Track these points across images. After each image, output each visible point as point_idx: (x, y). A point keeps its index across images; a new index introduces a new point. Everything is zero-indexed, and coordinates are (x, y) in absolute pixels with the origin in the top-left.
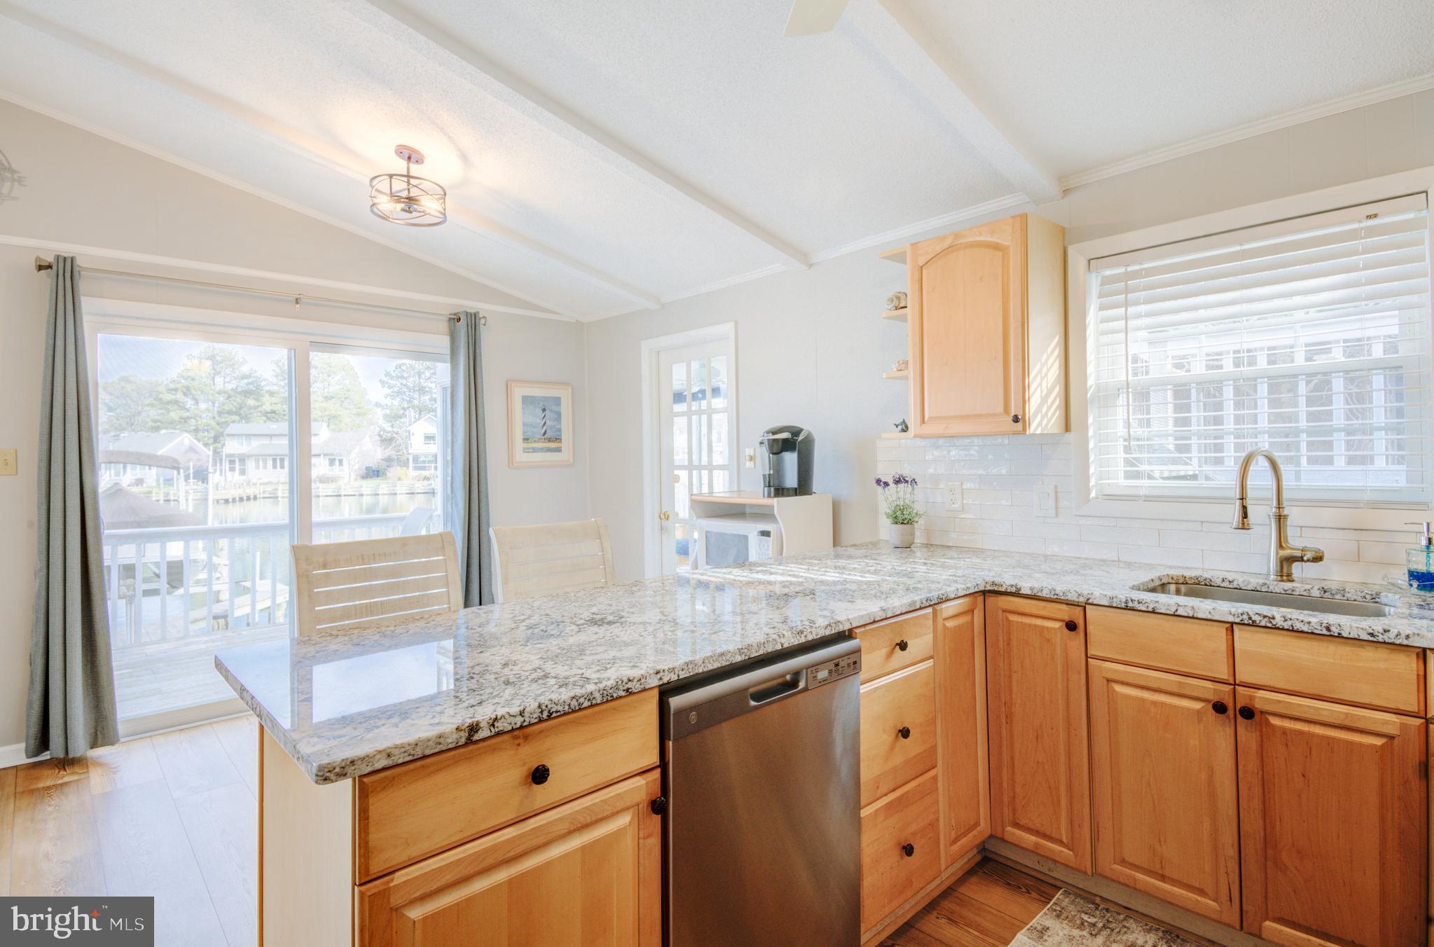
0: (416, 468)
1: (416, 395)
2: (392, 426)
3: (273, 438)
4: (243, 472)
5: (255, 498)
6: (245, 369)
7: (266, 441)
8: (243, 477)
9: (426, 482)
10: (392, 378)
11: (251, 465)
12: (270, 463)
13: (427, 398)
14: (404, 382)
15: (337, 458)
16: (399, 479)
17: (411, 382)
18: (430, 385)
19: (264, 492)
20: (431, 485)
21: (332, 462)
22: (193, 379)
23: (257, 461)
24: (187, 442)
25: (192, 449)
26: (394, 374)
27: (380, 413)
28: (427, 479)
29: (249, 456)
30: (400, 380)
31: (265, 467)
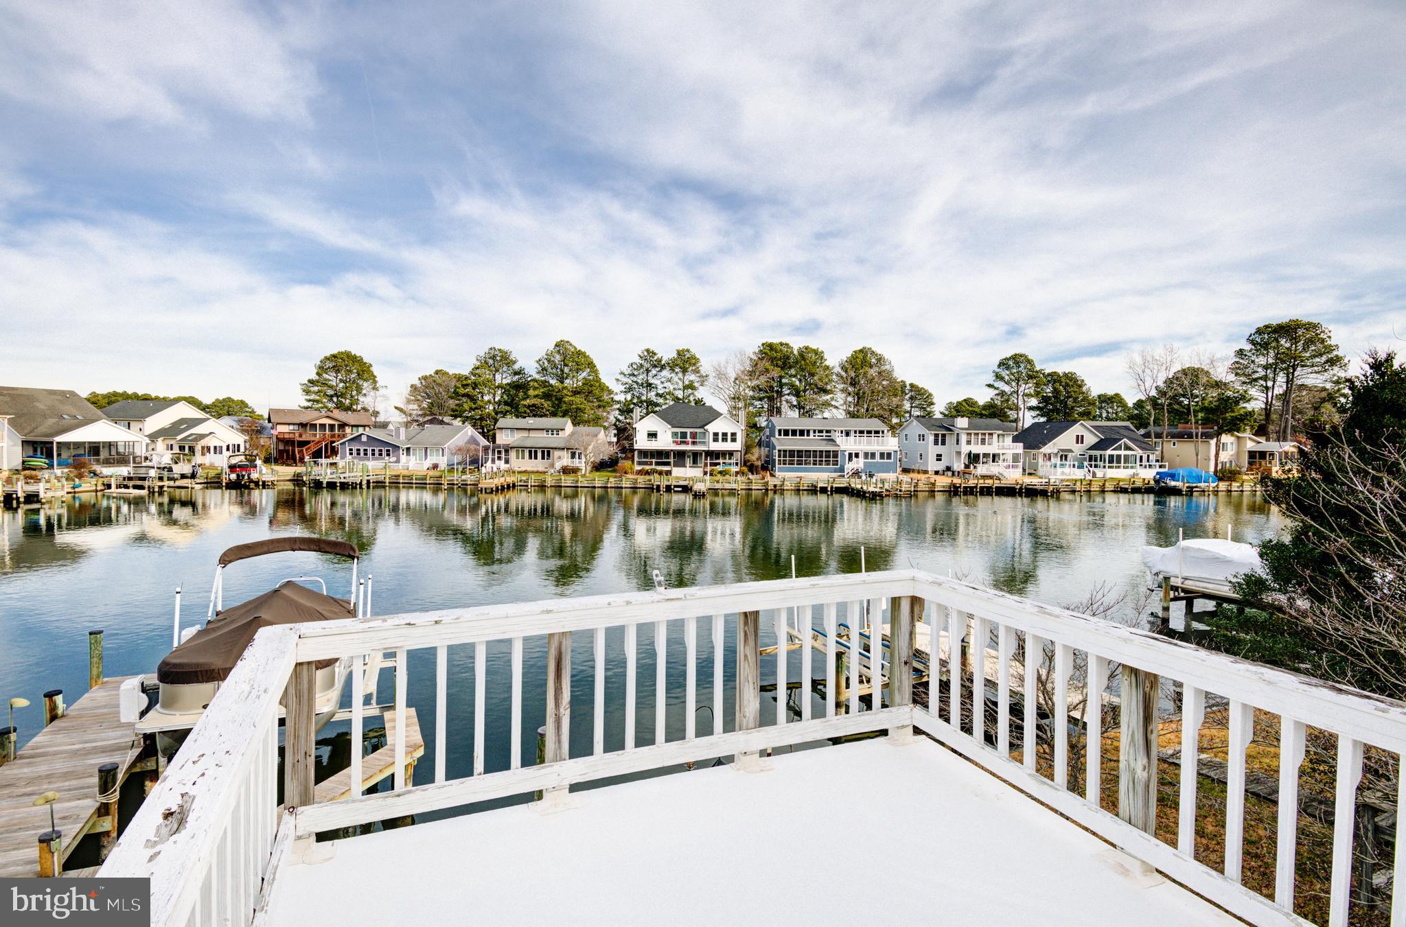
0: (639, 463)
1: (644, 391)
3: (531, 432)
4: (507, 462)
5: (514, 486)
6: (516, 367)
7: (525, 434)
8: (508, 466)
9: (647, 477)
10: (625, 375)
11: (513, 454)
12: (527, 454)
14: (635, 379)
15: (577, 452)
16: (626, 473)
17: (640, 379)
18: (656, 382)
19: (521, 481)
20: (650, 480)
21: (573, 456)
22: (480, 376)
23: (517, 451)
24: (470, 434)
25: (473, 441)
26: (626, 373)
28: (647, 473)
29: (511, 448)
30: (631, 377)
31: (523, 458)
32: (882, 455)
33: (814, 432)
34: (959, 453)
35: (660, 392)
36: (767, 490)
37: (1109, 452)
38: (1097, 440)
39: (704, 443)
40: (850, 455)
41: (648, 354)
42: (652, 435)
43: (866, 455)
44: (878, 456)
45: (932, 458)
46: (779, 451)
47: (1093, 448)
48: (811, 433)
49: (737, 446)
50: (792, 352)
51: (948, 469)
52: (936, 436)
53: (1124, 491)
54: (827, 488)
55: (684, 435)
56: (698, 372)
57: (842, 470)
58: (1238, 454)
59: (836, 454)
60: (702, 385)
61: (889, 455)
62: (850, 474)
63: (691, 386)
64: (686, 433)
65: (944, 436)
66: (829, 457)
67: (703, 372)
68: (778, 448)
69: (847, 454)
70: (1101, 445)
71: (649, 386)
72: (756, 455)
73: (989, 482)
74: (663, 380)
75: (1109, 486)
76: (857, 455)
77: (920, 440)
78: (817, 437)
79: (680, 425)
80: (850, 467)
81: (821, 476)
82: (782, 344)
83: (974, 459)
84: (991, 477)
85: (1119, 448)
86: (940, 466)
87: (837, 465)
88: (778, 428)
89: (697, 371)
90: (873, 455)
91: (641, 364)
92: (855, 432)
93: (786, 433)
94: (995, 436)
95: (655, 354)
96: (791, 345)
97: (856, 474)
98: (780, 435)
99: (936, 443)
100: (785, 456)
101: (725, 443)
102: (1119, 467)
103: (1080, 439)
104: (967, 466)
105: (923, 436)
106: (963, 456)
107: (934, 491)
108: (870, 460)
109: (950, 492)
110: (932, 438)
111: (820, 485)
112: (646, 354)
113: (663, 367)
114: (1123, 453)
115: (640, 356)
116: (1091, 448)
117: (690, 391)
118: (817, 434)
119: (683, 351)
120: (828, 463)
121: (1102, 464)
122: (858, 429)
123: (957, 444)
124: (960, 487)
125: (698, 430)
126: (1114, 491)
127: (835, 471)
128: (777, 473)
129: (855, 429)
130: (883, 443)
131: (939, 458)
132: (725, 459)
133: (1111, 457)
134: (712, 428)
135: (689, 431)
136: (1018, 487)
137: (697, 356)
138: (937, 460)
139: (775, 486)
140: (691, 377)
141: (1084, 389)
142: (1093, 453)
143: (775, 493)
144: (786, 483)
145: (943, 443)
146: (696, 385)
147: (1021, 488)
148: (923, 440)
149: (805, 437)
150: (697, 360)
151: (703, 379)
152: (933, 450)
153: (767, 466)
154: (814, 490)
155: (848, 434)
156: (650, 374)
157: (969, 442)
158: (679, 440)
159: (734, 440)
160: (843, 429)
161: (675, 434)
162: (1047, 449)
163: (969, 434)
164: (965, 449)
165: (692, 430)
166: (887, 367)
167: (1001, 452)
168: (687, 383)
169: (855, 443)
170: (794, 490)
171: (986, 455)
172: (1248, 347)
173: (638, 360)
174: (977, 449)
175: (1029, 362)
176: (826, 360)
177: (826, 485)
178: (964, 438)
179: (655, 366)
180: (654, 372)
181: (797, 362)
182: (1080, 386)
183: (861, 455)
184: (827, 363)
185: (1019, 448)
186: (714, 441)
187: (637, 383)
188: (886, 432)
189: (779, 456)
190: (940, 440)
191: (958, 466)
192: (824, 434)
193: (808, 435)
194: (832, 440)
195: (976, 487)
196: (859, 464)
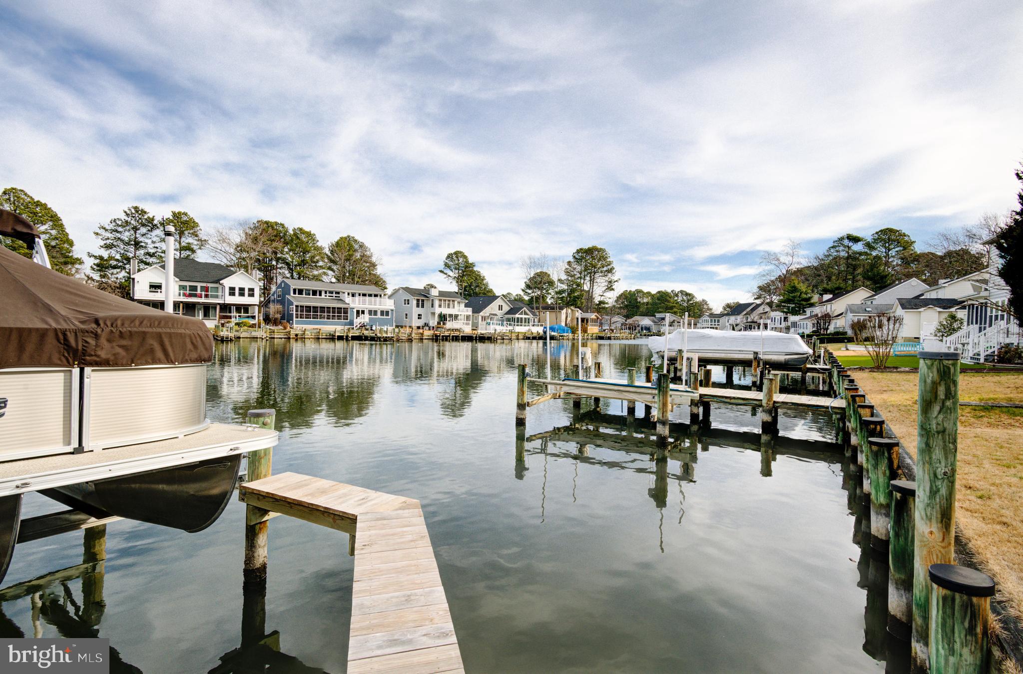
1: (132, 249)
2: (102, 276)
10: (106, 230)
13: (142, 252)
14: (118, 235)
17: (126, 236)
18: (147, 241)
26: (108, 228)
27: (90, 262)
30: (114, 233)
32: (382, 313)
33: (326, 293)
34: (433, 314)
35: (152, 251)
36: (289, 338)
37: (517, 316)
38: (509, 309)
39: (217, 297)
40: (358, 312)
41: (137, 212)
42: (155, 287)
43: (370, 312)
44: (379, 313)
45: (415, 316)
46: (297, 306)
47: (508, 313)
48: (323, 293)
49: (256, 300)
50: (287, 231)
51: (426, 325)
52: (418, 300)
53: (528, 338)
54: (343, 336)
55: (194, 288)
56: (197, 236)
57: (351, 323)
58: (572, 319)
59: (346, 311)
60: (200, 248)
61: (387, 313)
62: (358, 326)
63: (188, 248)
64: (197, 287)
65: (423, 301)
66: (341, 313)
67: (202, 236)
68: (295, 303)
69: (355, 311)
70: (512, 311)
71: (137, 245)
72: (274, 309)
73: (457, 334)
74: (155, 239)
75: (521, 337)
76: (363, 312)
77: (405, 304)
78: (328, 297)
79: (189, 279)
80: (357, 321)
81: (337, 328)
82: (276, 223)
83: (443, 318)
84: (456, 330)
85: (521, 314)
86: (420, 323)
87: (347, 319)
88: (294, 287)
89: (195, 235)
90: (375, 312)
91: (127, 222)
92: (359, 295)
93: (300, 292)
94: (456, 303)
95: (145, 212)
96: (286, 226)
97: (363, 326)
98: (295, 293)
99: (418, 306)
100: (302, 311)
101: (242, 298)
102: (521, 325)
103: (500, 308)
104: (439, 323)
105: (408, 300)
106: (436, 316)
107: (423, 339)
108: (373, 317)
109: (433, 339)
110: (415, 302)
111: (337, 334)
112: (133, 211)
113: (154, 227)
114: (523, 316)
115: (125, 212)
116: (506, 314)
117: (188, 253)
118: (328, 294)
119: (179, 213)
120: (339, 318)
121: (513, 323)
122: (362, 292)
123: (432, 307)
124: (439, 336)
125: (210, 285)
126: (523, 339)
127: (346, 324)
128: (295, 326)
129: (360, 292)
130: (380, 303)
131: (420, 316)
132: (240, 313)
133: (518, 318)
134: (228, 282)
135: (199, 285)
136: (475, 336)
137: (196, 221)
138: (419, 318)
139: (296, 335)
140: (187, 240)
141: (485, 282)
142: (507, 316)
143: (297, 340)
144: (306, 333)
145: (423, 306)
146: (195, 247)
147: (476, 337)
148: (408, 304)
149: (318, 297)
150: (196, 225)
151: (203, 243)
152: (416, 311)
153: (285, 318)
154: (332, 338)
155: (353, 295)
156: (138, 232)
157: (440, 306)
158: (188, 292)
159: (252, 294)
160: (350, 291)
161: (182, 288)
162: (482, 314)
163: (440, 300)
164: (438, 310)
165: (204, 285)
166: (368, 253)
167: (459, 313)
168: (183, 244)
169: (359, 302)
170: (314, 338)
171: (451, 316)
172: (572, 260)
173: (123, 217)
174: (446, 311)
175: (465, 257)
176: (318, 241)
177: (342, 335)
178: (437, 303)
179: (143, 225)
180: (143, 230)
181: (292, 240)
182: (483, 280)
183: (366, 312)
184: (319, 244)
185: (469, 311)
186: (230, 294)
187: (122, 241)
188: (382, 295)
189: (297, 311)
190: (420, 304)
191: (433, 323)
192: (334, 295)
193: (320, 295)
194: (341, 300)
195: (449, 336)
196: (365, 319)
